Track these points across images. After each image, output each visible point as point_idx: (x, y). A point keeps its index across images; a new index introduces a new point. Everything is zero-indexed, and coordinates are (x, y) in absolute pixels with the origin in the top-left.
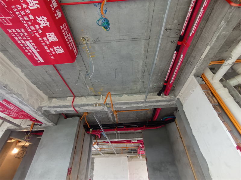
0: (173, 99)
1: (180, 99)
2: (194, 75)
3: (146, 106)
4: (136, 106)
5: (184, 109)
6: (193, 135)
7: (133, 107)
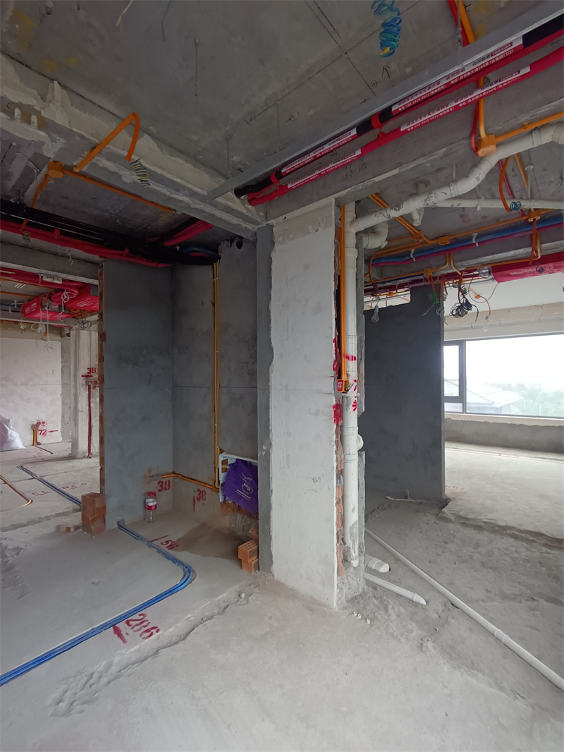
0: (260, 221)
1: (275, 230)
2: (336, 200)
3: (193, 206)
4: (168, 194)
5: (273, 255)
6: (268, 308)
7: (157, 192)
